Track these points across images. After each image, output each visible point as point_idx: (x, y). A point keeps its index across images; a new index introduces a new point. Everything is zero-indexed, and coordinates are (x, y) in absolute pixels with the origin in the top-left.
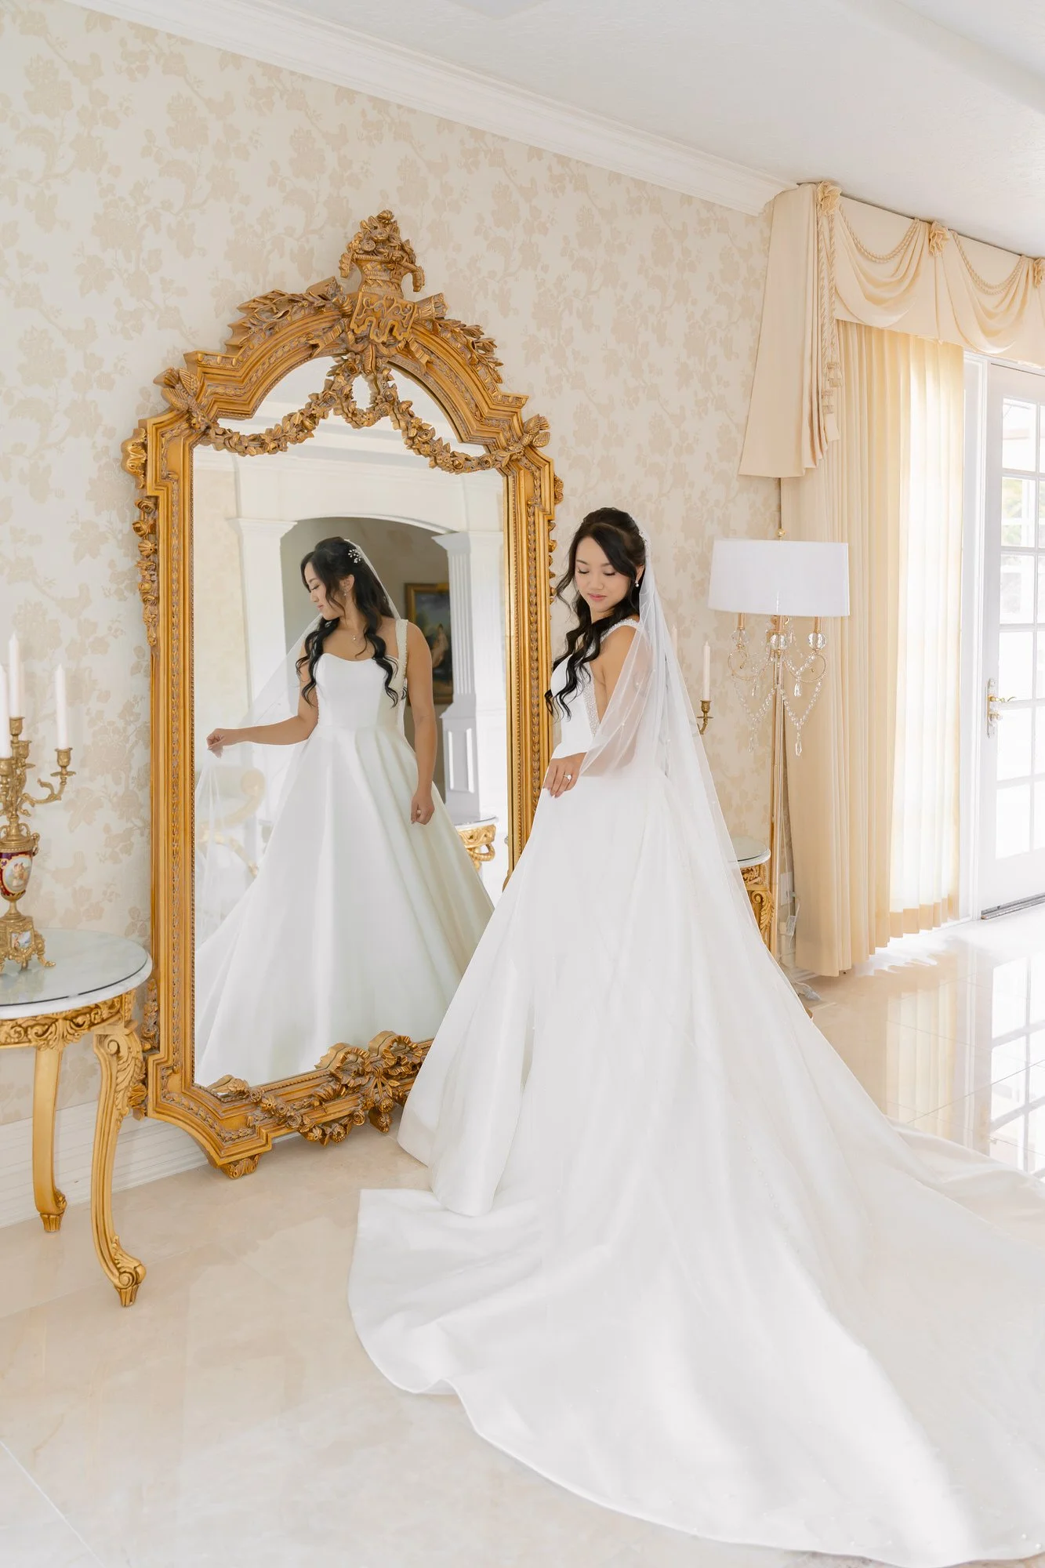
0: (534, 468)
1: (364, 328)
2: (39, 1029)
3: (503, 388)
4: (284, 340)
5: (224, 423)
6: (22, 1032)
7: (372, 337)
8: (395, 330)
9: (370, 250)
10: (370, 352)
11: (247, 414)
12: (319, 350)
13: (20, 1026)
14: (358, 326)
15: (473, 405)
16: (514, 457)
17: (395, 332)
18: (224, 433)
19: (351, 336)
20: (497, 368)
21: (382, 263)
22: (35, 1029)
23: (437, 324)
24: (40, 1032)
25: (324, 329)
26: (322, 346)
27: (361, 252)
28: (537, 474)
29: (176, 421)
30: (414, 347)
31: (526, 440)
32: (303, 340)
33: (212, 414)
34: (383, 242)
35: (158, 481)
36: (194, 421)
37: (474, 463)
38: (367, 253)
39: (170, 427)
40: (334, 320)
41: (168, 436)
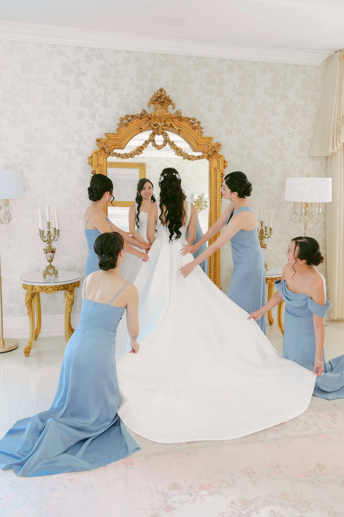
0: (217, 158)
1: (156, 122)
2: (45, 289)
3: (204, 135)
4: (132, 127)
5: (115, 151)
6: (42, 289)
7: (159, 124)
8: (166, 121)
9: (155, 100)
10: (160, 128)
11: (123, 148)
12: (143, 129)
13: (42, 288)
14: (154, 122)
15: (195, 141)
16: (210, 155)
17: (166, 122)
18: (115, 153)
19: (152, 125)
20: (201, 130)
21: (159, 103)
22: (44, 289)
23: (180, 118)
24: (45, 290)
25: (144, 123)
26: (143, 128)
27: (153, 101)
28: (218, 160)
29: (101, 151)
30: (173, 125)
31: (213, 150)
32: (138, 127)
33: (112, 148)
34: (159, 97)
35: (96, 166)
36: (105, 151)
37: (196, 158)
38: (154, 101)
39: (100, 152)
40: (147, 121)
41: (99, 155)
